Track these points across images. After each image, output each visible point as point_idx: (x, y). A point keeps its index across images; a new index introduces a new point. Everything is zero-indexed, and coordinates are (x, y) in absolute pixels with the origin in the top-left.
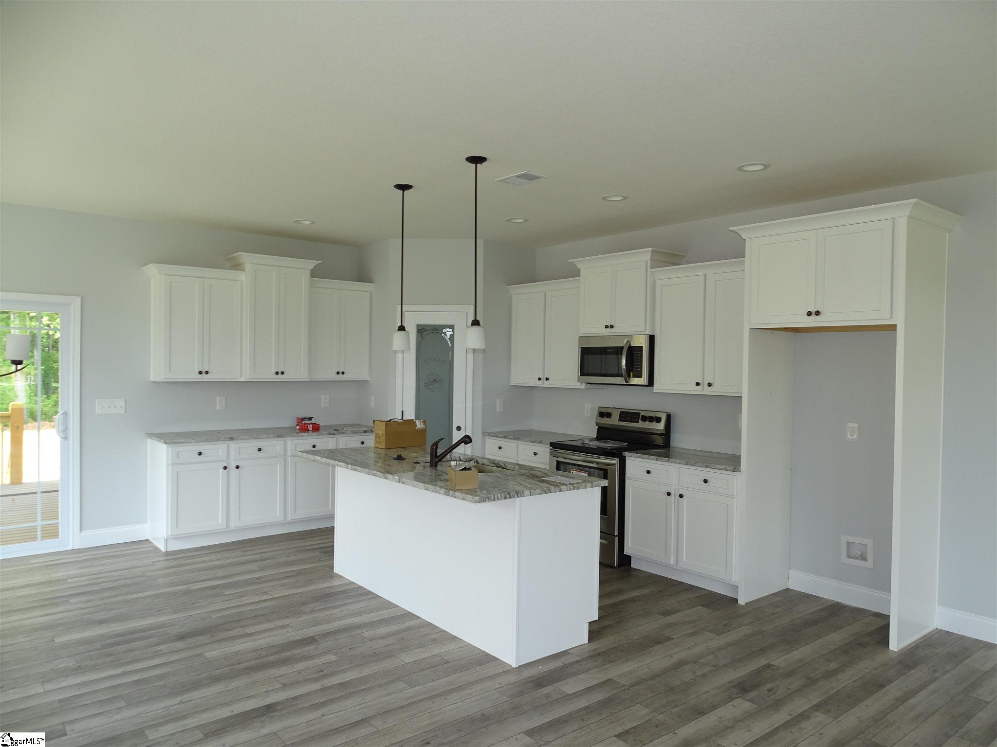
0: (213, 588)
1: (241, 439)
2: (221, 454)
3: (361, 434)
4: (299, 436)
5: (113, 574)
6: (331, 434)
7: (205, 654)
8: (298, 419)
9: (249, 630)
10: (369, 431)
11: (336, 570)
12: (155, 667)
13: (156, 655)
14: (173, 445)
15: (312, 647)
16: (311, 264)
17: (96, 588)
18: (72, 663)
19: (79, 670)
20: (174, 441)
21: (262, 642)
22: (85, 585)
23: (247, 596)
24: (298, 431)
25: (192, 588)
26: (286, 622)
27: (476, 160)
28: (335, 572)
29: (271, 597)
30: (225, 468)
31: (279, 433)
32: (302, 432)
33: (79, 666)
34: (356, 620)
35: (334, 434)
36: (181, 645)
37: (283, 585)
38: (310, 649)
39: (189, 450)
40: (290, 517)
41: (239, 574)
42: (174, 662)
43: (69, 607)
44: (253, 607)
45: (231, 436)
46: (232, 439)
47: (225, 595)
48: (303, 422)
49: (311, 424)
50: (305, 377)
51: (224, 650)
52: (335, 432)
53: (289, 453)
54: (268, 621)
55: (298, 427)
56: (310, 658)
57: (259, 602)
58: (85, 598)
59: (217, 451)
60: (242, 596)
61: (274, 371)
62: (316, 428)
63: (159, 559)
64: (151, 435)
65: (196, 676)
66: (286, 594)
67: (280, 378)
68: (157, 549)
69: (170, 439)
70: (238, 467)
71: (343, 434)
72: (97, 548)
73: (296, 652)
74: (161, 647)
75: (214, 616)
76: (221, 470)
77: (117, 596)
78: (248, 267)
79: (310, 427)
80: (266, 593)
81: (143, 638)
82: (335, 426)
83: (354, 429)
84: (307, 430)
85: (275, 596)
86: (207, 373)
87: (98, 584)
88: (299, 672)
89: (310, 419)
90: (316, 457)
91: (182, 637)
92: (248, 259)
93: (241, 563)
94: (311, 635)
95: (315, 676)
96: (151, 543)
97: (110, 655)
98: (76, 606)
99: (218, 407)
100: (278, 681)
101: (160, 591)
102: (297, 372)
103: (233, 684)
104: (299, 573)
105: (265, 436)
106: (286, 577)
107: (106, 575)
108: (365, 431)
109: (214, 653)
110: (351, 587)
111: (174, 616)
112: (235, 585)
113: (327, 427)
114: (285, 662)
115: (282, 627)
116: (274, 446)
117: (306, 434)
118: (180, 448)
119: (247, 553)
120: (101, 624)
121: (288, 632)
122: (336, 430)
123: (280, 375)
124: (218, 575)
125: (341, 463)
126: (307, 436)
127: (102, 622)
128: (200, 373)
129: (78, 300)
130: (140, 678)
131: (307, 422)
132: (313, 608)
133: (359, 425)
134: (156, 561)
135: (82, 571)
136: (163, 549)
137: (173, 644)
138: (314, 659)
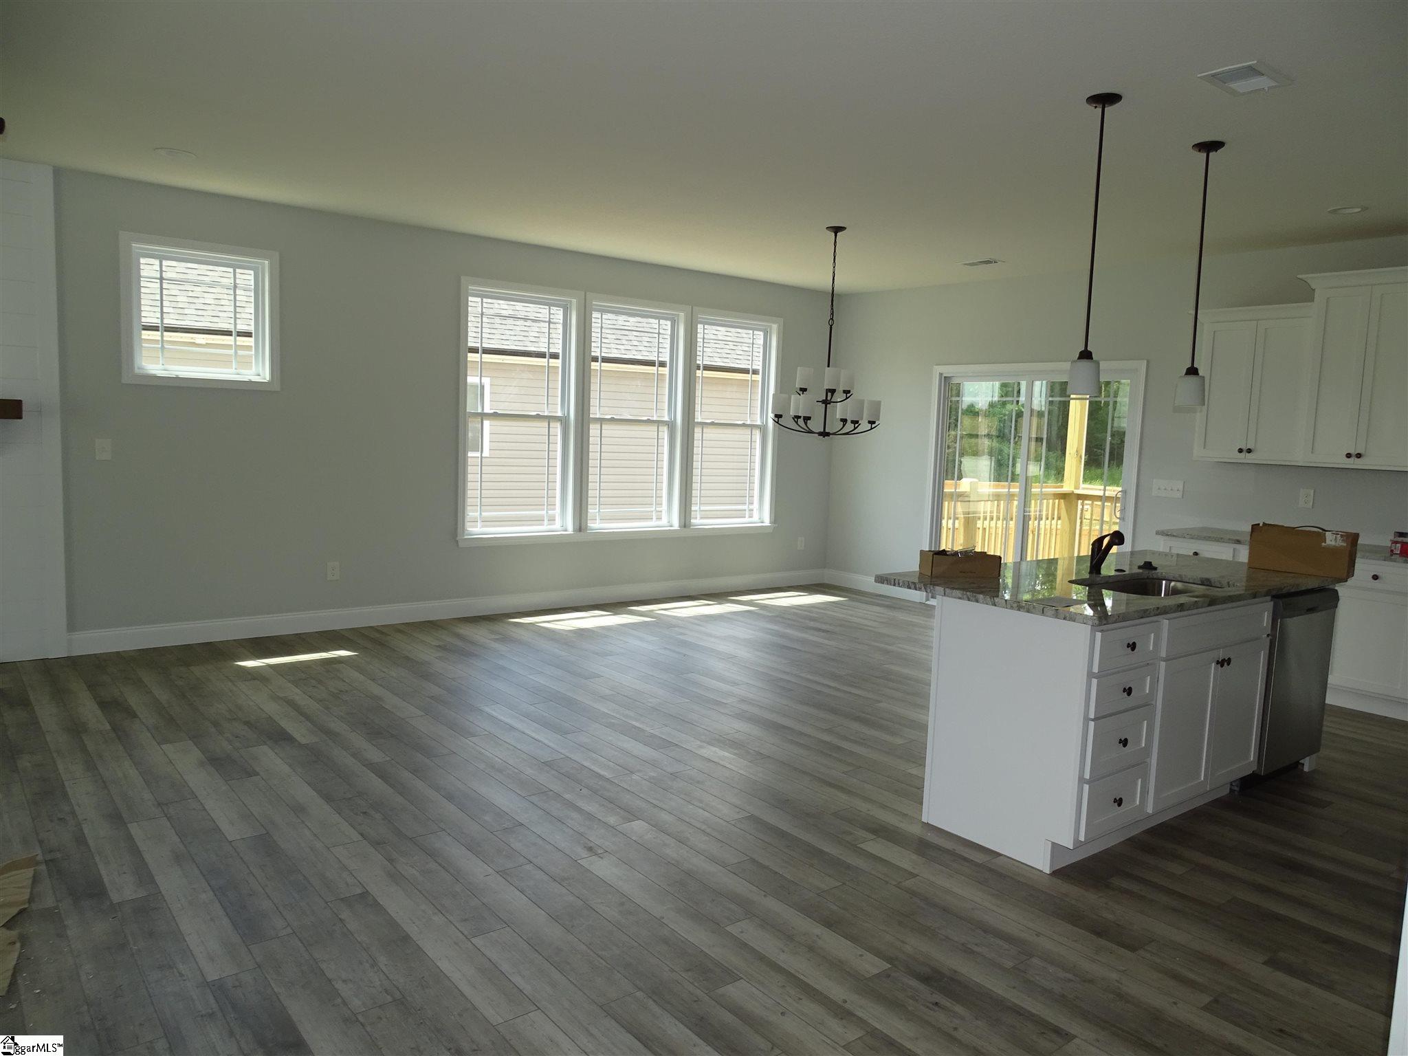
8: (1395, 533)
61: (1344, 452)
67: (1355, 463)
78: (1317, 294)
86: (1250, 451)
99: (1302, 504)
123: (1355, 460)
128: (1241, 451)
129: (1143, 365)
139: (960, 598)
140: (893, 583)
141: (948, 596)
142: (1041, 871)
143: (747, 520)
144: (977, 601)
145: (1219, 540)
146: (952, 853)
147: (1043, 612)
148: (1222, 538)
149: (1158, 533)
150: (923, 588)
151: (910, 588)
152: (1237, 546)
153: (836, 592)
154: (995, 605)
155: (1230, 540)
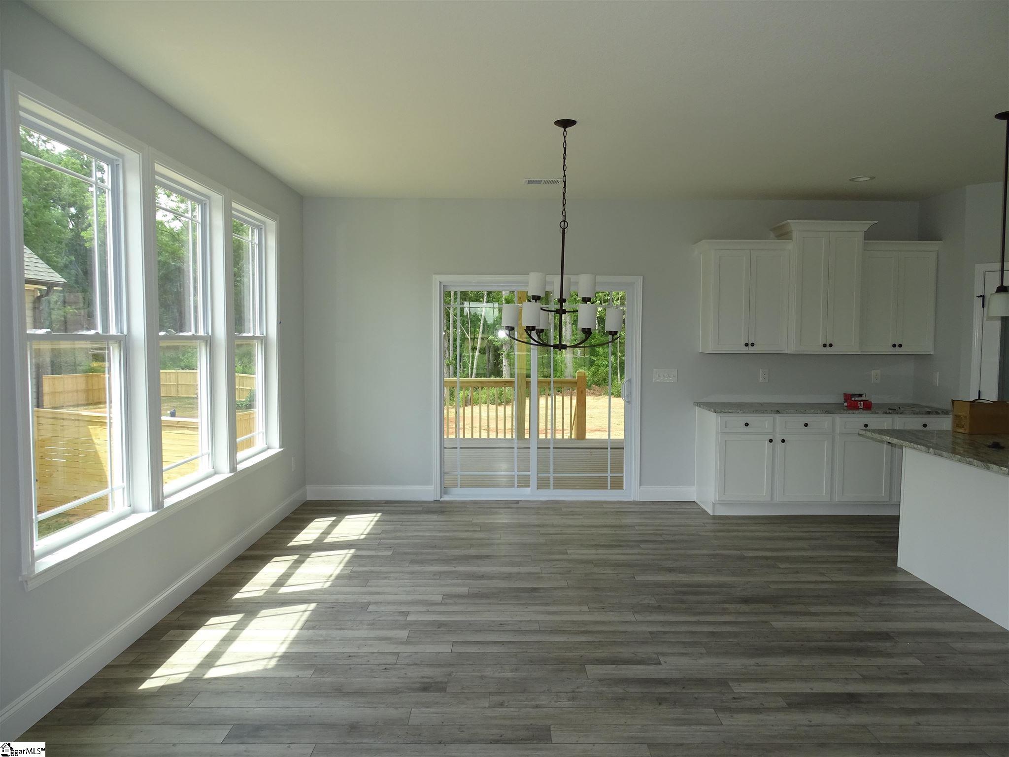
0: (766, 558)
1: (787, 413)
2: (767, 427)
3: (924, 416)
4: (849, 413)
5: (671, 528)
6: (886, 413)
7: (771, 623)
8: (845, 395)
9: (813, 609)
10: (933, 412)
11: (900, 564)
12: (725, 623)
13: (724, 612)
14: (721, 414)
15: (888, 644)
16: (865, 225)
17: (660, 539)
18: (653, 601)
19: (659, 609)
20: (723, 410)
21: (829, 624)
22: (651, 534)
23: (802, 573)
24: (846, 408)
25: (746, 555)
26: (852, 609)
28: (898, 566)
29: (829, 580)
30: (771, 441)
31: (827, 409)
32: (851, 409)
33: (660, 606)
34: (938, 626)
35: (890, 413)
36: (745, 608)
37: (840, 570)
38: (887, 645)
39: (737, 420)
40: (837, 499)
41: (788, 549)
42: (742, 623)
43: (641, 551)
44: (812, 586)
45: (778, 409)
46: (778, 412)
47: (780, 568)
48: (853, 399)
49: (862, 401)
50: (855, 349)
51: (789, 623)
52: (891, 411)
53: (838, 431)
54: (831, 604)
55: (845, 404)
56: (890, 655)
57: (816, 582)
58: (651, 546)
59: (764, 423)
60: (797, 572)
61: (821, 344)
62: (868, 406)
63: (707, 521)
64: (699, 404)
65: (767, 643)
66: (846, 580)
67: (828, 350)
68: (704, 512)
69: (719, 408)
70: (783, 441)
71: (901, 414)
72: (653, 502)
73: (871, 644)
74: (727, 606)
75: (772, 586)
76: (767, 442)
77: (678, 549)
78: (795, 235)
79: (861, 405)
80: (822, 574)
81: (709, 593)
82: (891, 404)
83: (914, 409)
84: (857, 408)
85: (834, 579)
87: (661, 535)
88: (879, 668)
89: (861, 395)
90: (883, 437)
91: (746, 601)
92: (797, 227)
93: (789, 539)
94: (885, 630)
95: (900, 677)
96: (697, 505)
97: (682, 602)
98: (646, 552)
99: (762, 380)
100: (855, 670)
101: (716, 552)
102: (846, 344)
103: (807, 661)
104: (856, 560)
105: (812, 411)
106: (842, 562)
107: (665, 528)
108: (929, 413)
109: (780, 623)
110: (923, 587)
111: (734, 579)
112: (787, 559)
113: (880, 406)
114: (859, 652)
115: (849, 614)
116: (823, 422)
117: (857, 412)
118: (728, 418)
119: (793, 529)
120: (670, 572)
121: (856, 621)
122: (892, 410)
123: (828, 348)
124: (768, 547)
125: (919, 446)
126: (859, 413)
127: (670, 570)
128: (747, 345)
129: (640, 279)
130: (714, 630)
131: (857, 399)
132: (881, 601)
133: (918, 405)
134: (707, 523)
135: (644, 521)
136: (711, 512)
137: (738, 606)
138: (893, 657)
143: (257, 448)
155: (772, 412)
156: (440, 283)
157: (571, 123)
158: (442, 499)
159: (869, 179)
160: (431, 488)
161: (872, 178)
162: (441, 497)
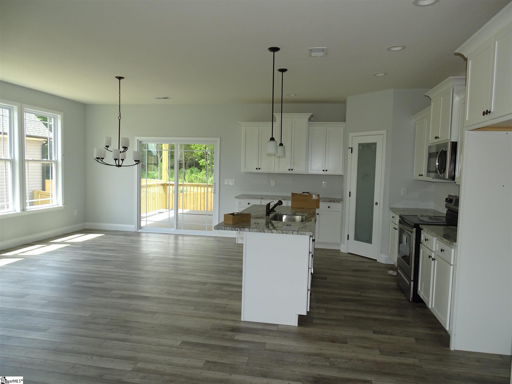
1: (266, 199)
14: (238, 199)
16: (309, 115)
20: (239, 197)
27: (274, 50)
39: (245, 202)
46: (262, 199)
67: (291, 172)
86: (259, 169)
92: (277, 116)
99: (272, 185)
118: (241, 201)
128: (257, 169)
129: (219, 140)
139: (256, 232)
140: (224, 229)
141: (251, 232)
142: (295, 326)
143: (51, 204)
144: (264, 232)
145: (256, 198)
146: (263, 330)
147: (293, 233)
148: (257, 198)
149: (235, 197)
150: (239, 229)
151: (233, 230)
152: (261, 200)
153: (97, 232)
154: (272, 233)
155: (259, 198)
156: (138, 140)
157: (123, 78)
158: (138, 231)
159: (294, 95)
160: (133, 226)
161: (296, 95)
162: (138, 230)
